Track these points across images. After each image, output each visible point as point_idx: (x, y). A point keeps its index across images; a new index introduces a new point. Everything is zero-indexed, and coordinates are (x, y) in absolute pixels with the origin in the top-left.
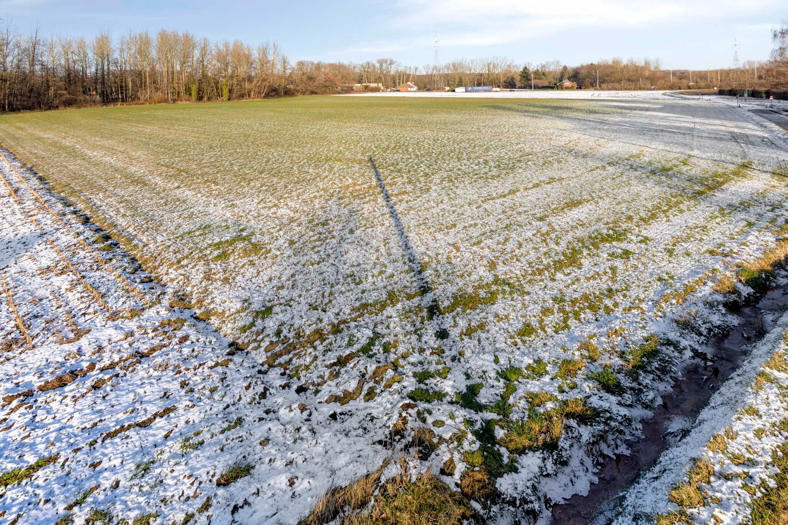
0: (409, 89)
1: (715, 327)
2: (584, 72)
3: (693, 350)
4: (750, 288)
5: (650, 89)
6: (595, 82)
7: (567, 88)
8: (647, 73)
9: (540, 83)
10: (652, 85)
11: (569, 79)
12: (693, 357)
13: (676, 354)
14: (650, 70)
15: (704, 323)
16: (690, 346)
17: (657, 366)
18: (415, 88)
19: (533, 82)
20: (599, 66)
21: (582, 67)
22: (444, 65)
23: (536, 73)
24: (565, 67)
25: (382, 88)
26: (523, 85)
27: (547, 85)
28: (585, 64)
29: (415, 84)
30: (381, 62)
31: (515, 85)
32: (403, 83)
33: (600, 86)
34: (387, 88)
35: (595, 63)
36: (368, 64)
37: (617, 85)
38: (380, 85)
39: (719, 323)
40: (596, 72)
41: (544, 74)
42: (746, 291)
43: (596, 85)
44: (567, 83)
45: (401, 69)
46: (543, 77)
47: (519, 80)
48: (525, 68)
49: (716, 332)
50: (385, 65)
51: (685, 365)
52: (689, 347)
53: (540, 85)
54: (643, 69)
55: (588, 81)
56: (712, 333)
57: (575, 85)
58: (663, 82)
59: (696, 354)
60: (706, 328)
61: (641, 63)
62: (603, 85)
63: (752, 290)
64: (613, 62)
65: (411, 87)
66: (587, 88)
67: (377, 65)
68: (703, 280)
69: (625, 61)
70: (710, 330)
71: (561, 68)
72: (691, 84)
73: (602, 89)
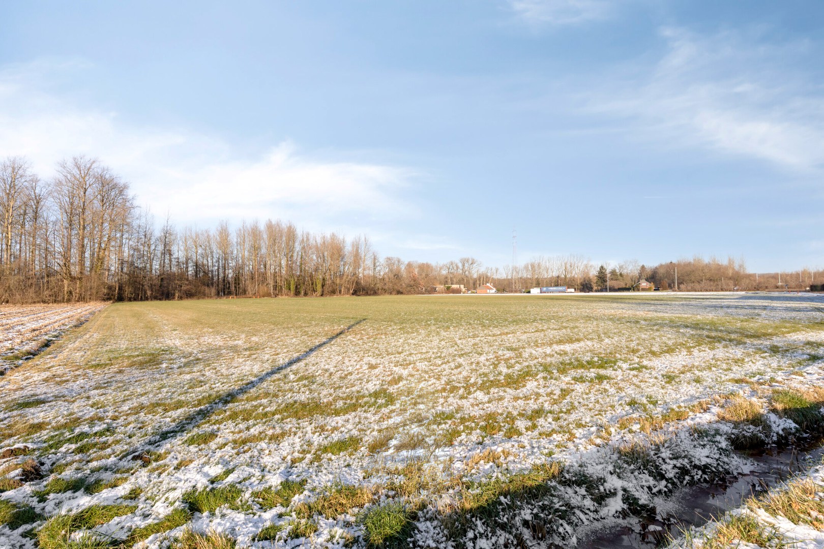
0: (488, 291)
1: (695, 467)
2: (662, 271)
3: (629, 499)
4: (790, 421)
5: (734, 290)
6: (674, 283)
7: (644, 290)
8: (730, 272)
9: (616, 284)
10: (735, 285)
11: (647, 280)
12: (624, 514)
13: (588, 503)
14: (733, 269)
15: (676, 458)
16: (625, 490)
17: (528, 517)
18: (494, 290)
19: (608, 284)
20: (679, 265)
21: (661, 266)
22: (523, 266)
23: (613, 273)
24: (643, 267)
25: (464, 290)
26: (600, 288)
27: (624, 286)
28: (664, 263)
29: (494, 286)
30: (464, 261)
31: (592, 288)
32: (483, 284)
33: (679, 288)
34: (468, 290)
35: (675, 261)
36: (452, 263)
37: (697, 286)
38: (462, 286)
39: (704, 461)
40: (674, 272)
41: (621, 275)
42: (780, 425)
43: (674, 285)
44: (644, 284)
45: (482, 270)
46: (619, 277)
47: (595, 281)
48: (602, 267)
49: (696, 477)
50: (466, 265)
51: (598, 525)
52: (620, 493)
53: (616, 287)
54: (726, 268)
55: (666, 282)
56: (687, 478)
57: (652, 286)
58: (748, 281)
59: (633, 506)
60: (675, 466)
61: (724, 262)
62: (682, 286)
63: (793, 425)
64: (694, 260)
65: (490, 289)
66: (664, 289)
67: (460, 265)
68: (705, 406)
69: (706, 260)
70: (683, 471)
71: (639, 268)
72: (780, 284)
73: (679, 290)
